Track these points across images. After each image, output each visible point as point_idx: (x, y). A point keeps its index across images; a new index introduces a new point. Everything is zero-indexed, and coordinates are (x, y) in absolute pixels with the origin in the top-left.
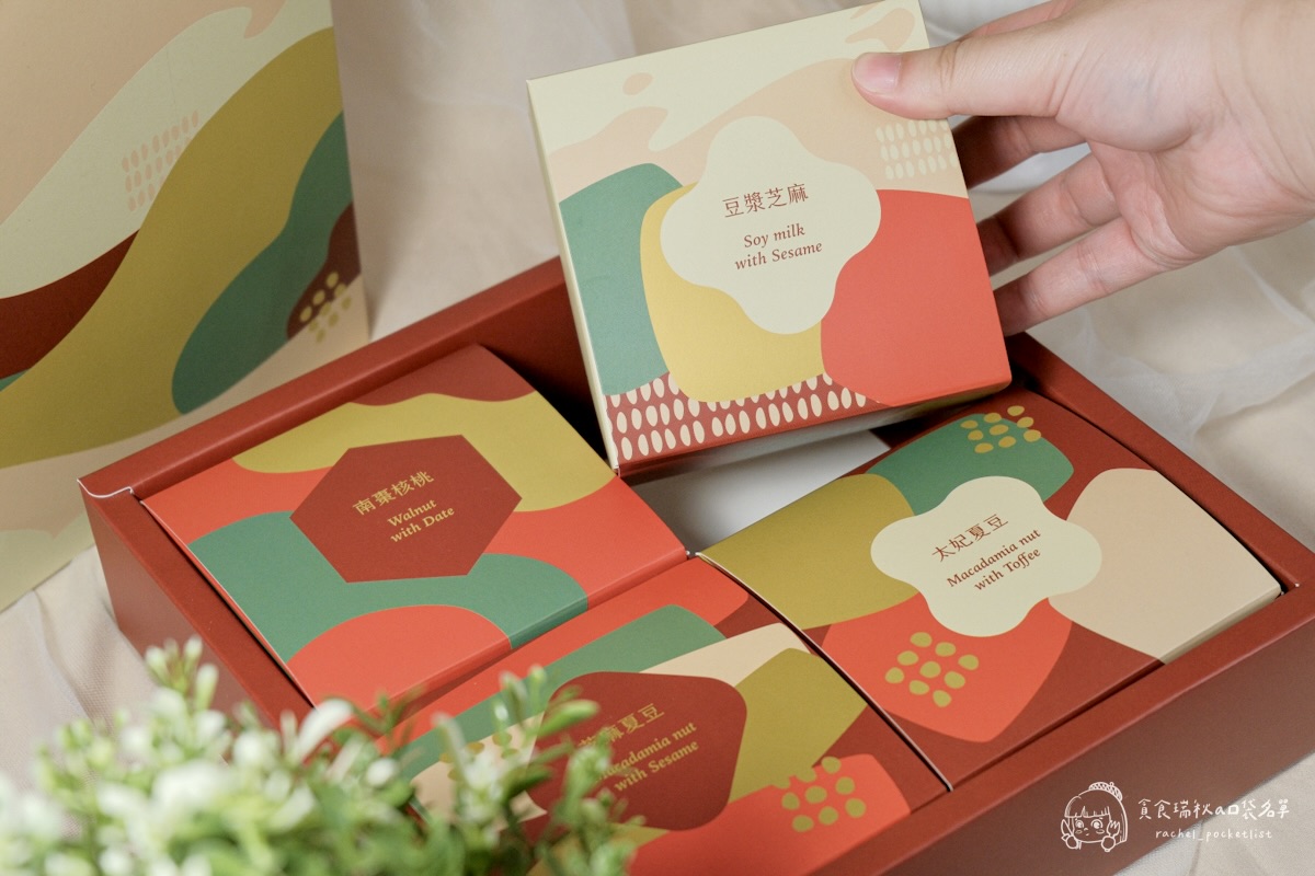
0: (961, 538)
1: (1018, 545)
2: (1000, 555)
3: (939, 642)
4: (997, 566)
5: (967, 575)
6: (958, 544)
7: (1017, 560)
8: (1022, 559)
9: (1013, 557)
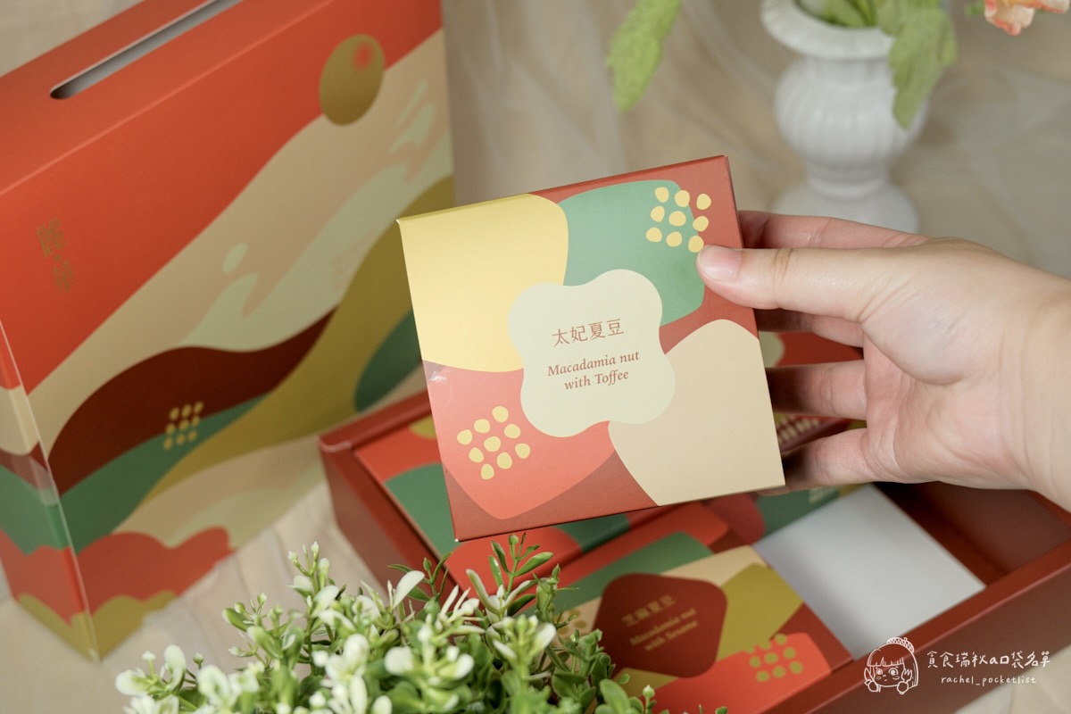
0: (581, 330)
1: (618, 360)
2: (600, 363)
3: (512, 423)
4: (591, 374)
5: (566, 370)
6: (576, 335)
7: (608, 375)
8: (613, 377)
9: (606, 370)
